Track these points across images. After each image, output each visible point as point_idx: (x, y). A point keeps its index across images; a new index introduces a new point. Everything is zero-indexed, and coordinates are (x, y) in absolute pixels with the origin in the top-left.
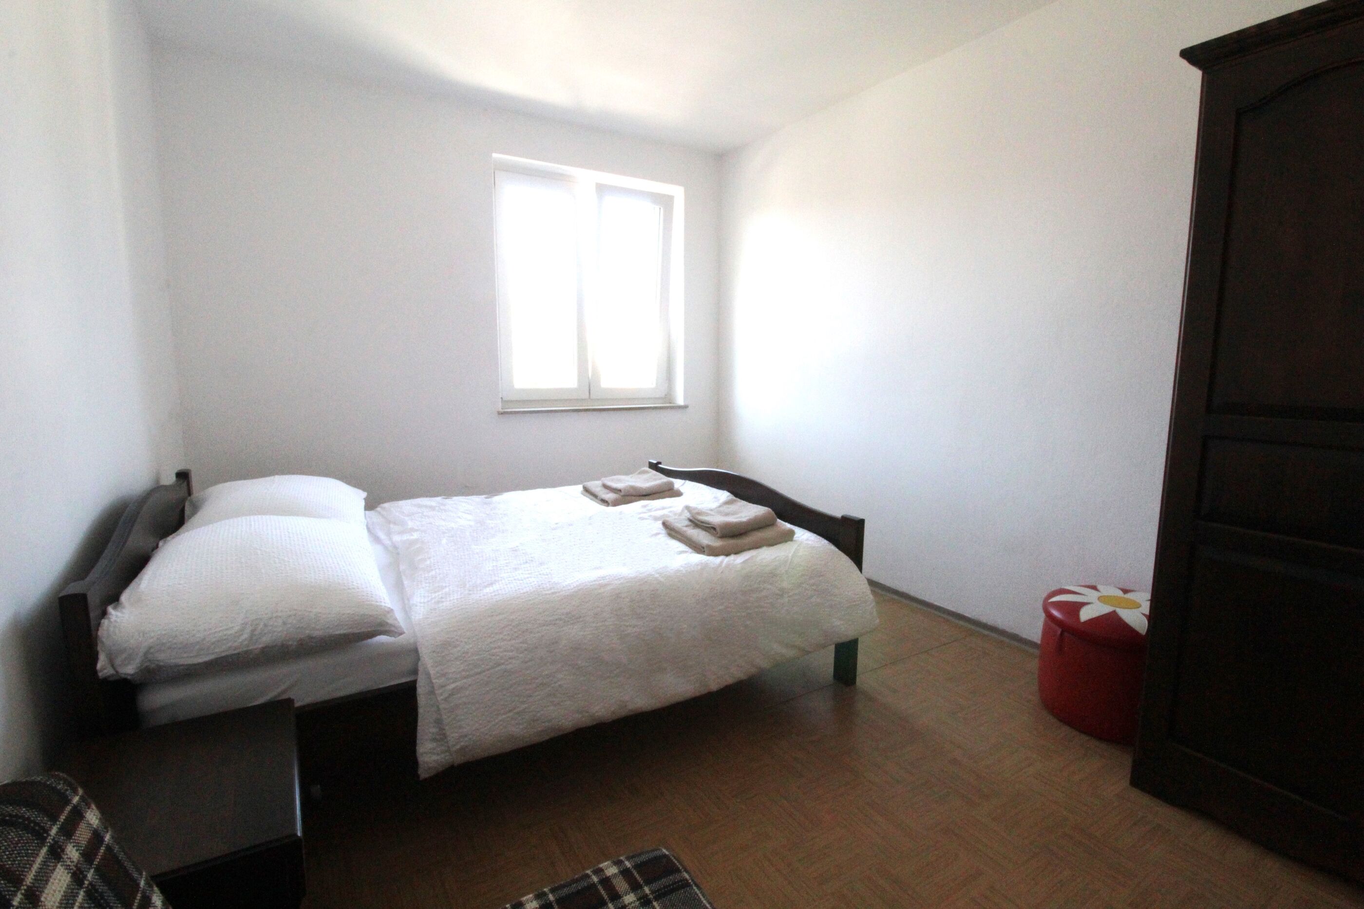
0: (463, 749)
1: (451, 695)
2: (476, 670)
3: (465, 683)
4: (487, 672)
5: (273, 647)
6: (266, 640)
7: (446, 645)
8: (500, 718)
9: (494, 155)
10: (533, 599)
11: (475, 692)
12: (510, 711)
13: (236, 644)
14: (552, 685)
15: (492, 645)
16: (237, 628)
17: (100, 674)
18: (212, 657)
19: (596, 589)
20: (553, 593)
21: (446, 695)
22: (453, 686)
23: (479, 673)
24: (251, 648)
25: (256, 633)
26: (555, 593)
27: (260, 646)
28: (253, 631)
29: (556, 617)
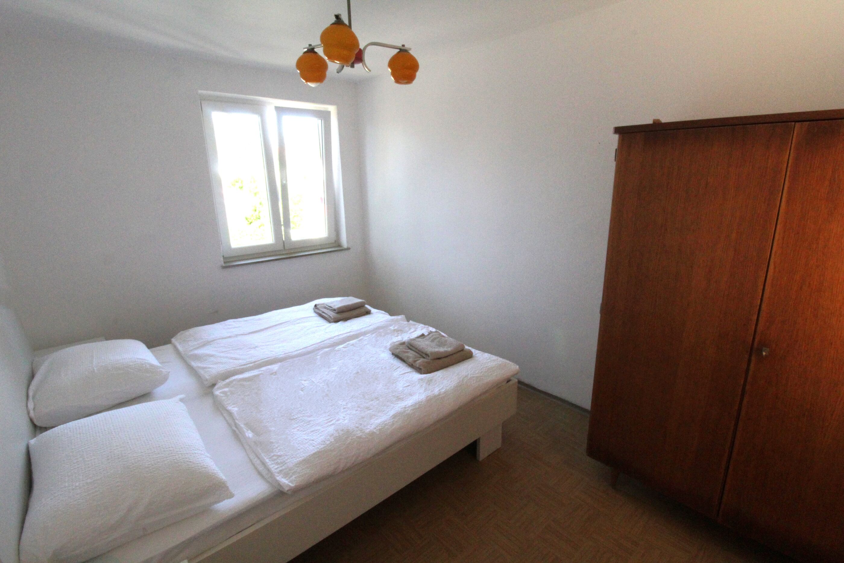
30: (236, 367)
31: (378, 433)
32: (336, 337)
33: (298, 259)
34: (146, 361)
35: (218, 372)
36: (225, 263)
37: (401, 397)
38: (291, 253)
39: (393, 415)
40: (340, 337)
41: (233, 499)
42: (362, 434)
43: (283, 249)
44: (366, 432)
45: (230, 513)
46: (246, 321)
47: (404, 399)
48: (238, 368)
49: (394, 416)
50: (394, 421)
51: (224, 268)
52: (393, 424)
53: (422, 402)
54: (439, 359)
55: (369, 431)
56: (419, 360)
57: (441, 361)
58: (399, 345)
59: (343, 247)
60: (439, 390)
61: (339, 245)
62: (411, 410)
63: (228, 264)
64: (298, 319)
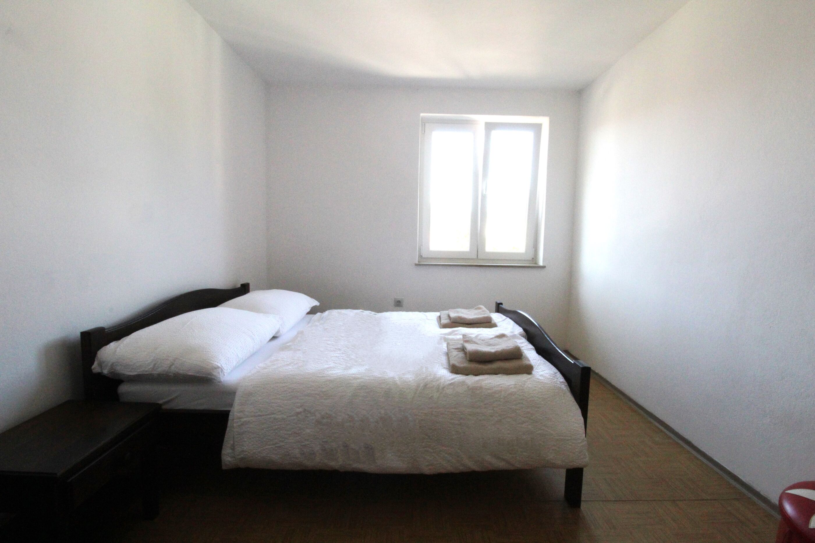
0: (242, 459)
1: (242, 425)
2: (259, 413)
3: (252, 420)
4: (265, 417)
5: (163, 375)
6: (160, 370)
7: (250, 394)
8: (267, 447)
9: (422, 115)
10: (309, 378)
11: (256, 427)
12: (273, 444)
13: (147, 369)
14: (302, 436)
15: (273, 401)
16: (149, 362)
17: (93, 371)
18: (136, 373)
19: (350, 380)
20: (322, 377)
21: (239, 424)
22: (245, 419)
23: (261, 416)
24: (152, 373)
25: (156, 365)
26: (324, 377)
27: (157, 373)
28: (155, 364)
29: (316, 392)
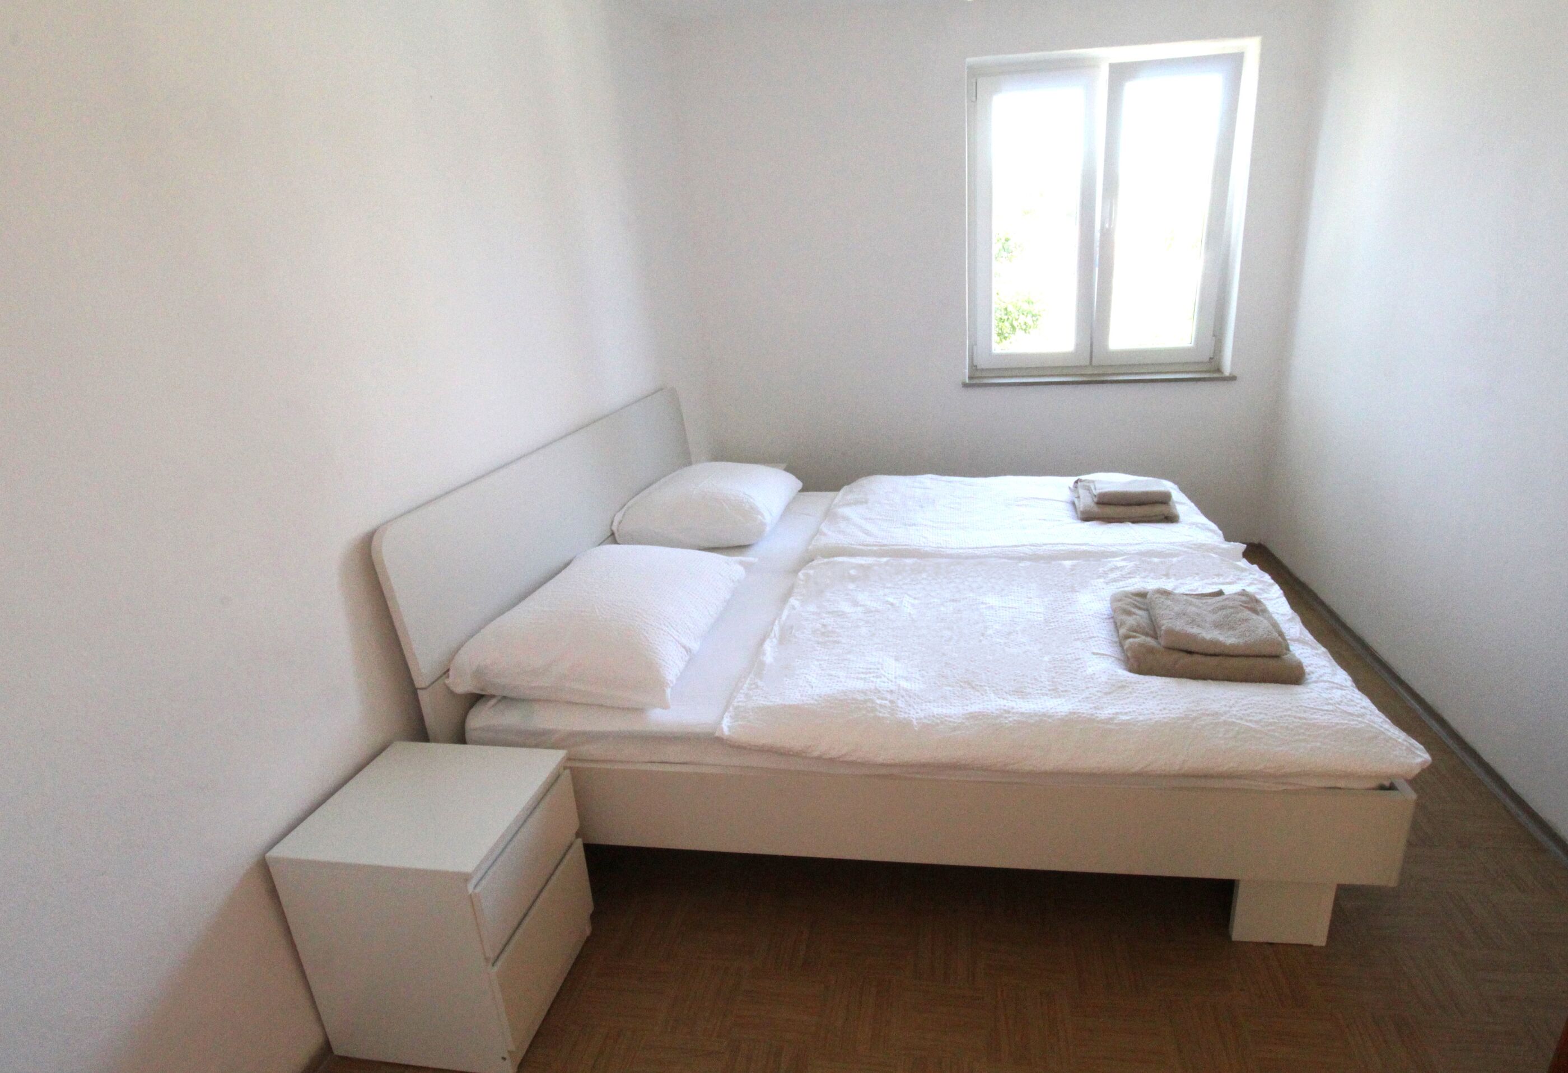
30: (854, 545)
31: (916, 729)
32: (1048, 546)
33: (1109, 386)
34: (752, 500)
35: (827, 544)
36: (970, 378)
37: (1028, 690)
38: (1104, 375)
39: (971, 713)
40: (1055, 548)
41: (664, 711)
42: (889, 716)
43: (1088, 363)
44: (897, 716)
45: (655, 729)
46: (950, 482)
47: (1028, 697)
48: (858, 547)
49: (973, 716)
50: (963, 723)
51: (965, 385)
52: (955, 729)
53: (1050, 717)
54: (1190, 653)
55: (905, 719)
56: (1139, 637)
57: (1187, 659)
58: (1131, 596)
59: (1222, 373)
60: (1117, 713)
61: (1219, 370)
62: (1015, 720)
63: (974, 381)
64: (1025, 498)
